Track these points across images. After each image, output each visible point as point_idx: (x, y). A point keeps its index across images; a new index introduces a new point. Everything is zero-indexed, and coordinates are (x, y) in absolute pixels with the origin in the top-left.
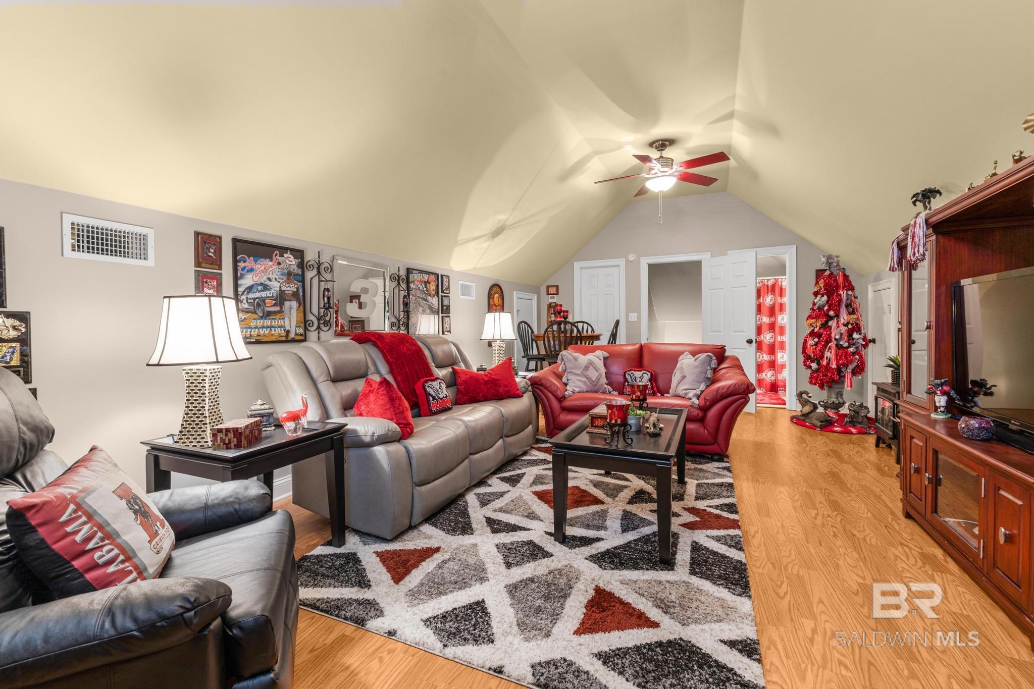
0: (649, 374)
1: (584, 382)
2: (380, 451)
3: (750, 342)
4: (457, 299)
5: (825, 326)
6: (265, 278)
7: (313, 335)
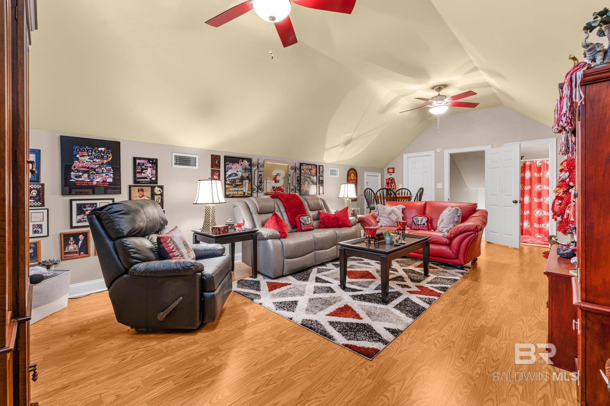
0: (426, 218)
1: (388, 221)
2: (270, 241)
3: (515, 202)
4: (327, 177)
5: (567, 192)
6: (236, 171)
7: (255, 195)
